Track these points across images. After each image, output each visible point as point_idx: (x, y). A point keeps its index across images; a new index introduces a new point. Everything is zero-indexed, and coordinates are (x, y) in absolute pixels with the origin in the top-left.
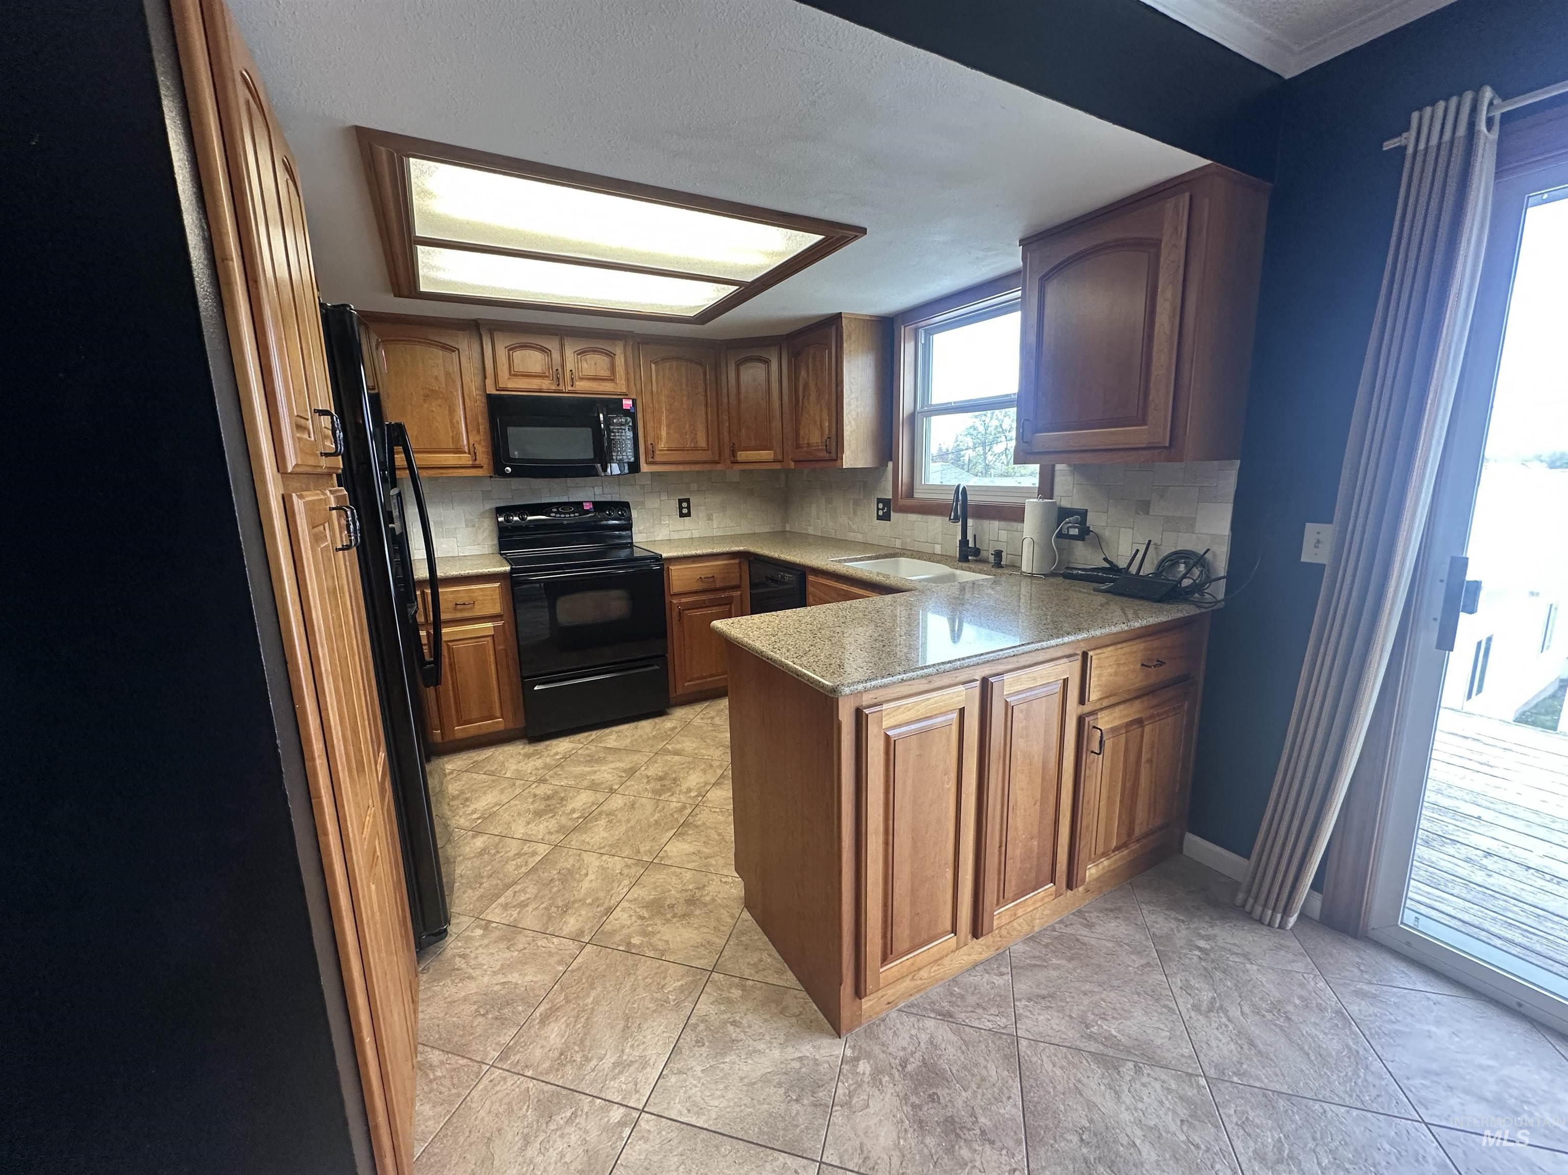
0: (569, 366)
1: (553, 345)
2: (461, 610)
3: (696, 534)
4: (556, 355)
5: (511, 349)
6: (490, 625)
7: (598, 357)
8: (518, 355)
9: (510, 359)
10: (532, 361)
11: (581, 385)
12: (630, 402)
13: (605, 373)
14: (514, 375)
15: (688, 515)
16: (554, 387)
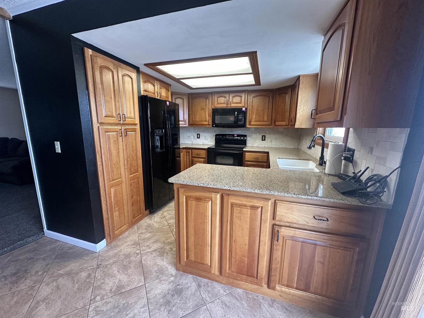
0: (230, 100)
1: (227, 96)
2: (198, 155)
3: (266, 146)
4: (228, 98)
5: (218, 97)
6: (203, 159)
7: (237, 97)
8: (219, 99)
9: (217, 100)
10: (222, 100)
11: (233, 105)
12: (245, 109)
13: (239, 101)
14: (218, 103)
15: (265, 140)
16: (226, 106)
